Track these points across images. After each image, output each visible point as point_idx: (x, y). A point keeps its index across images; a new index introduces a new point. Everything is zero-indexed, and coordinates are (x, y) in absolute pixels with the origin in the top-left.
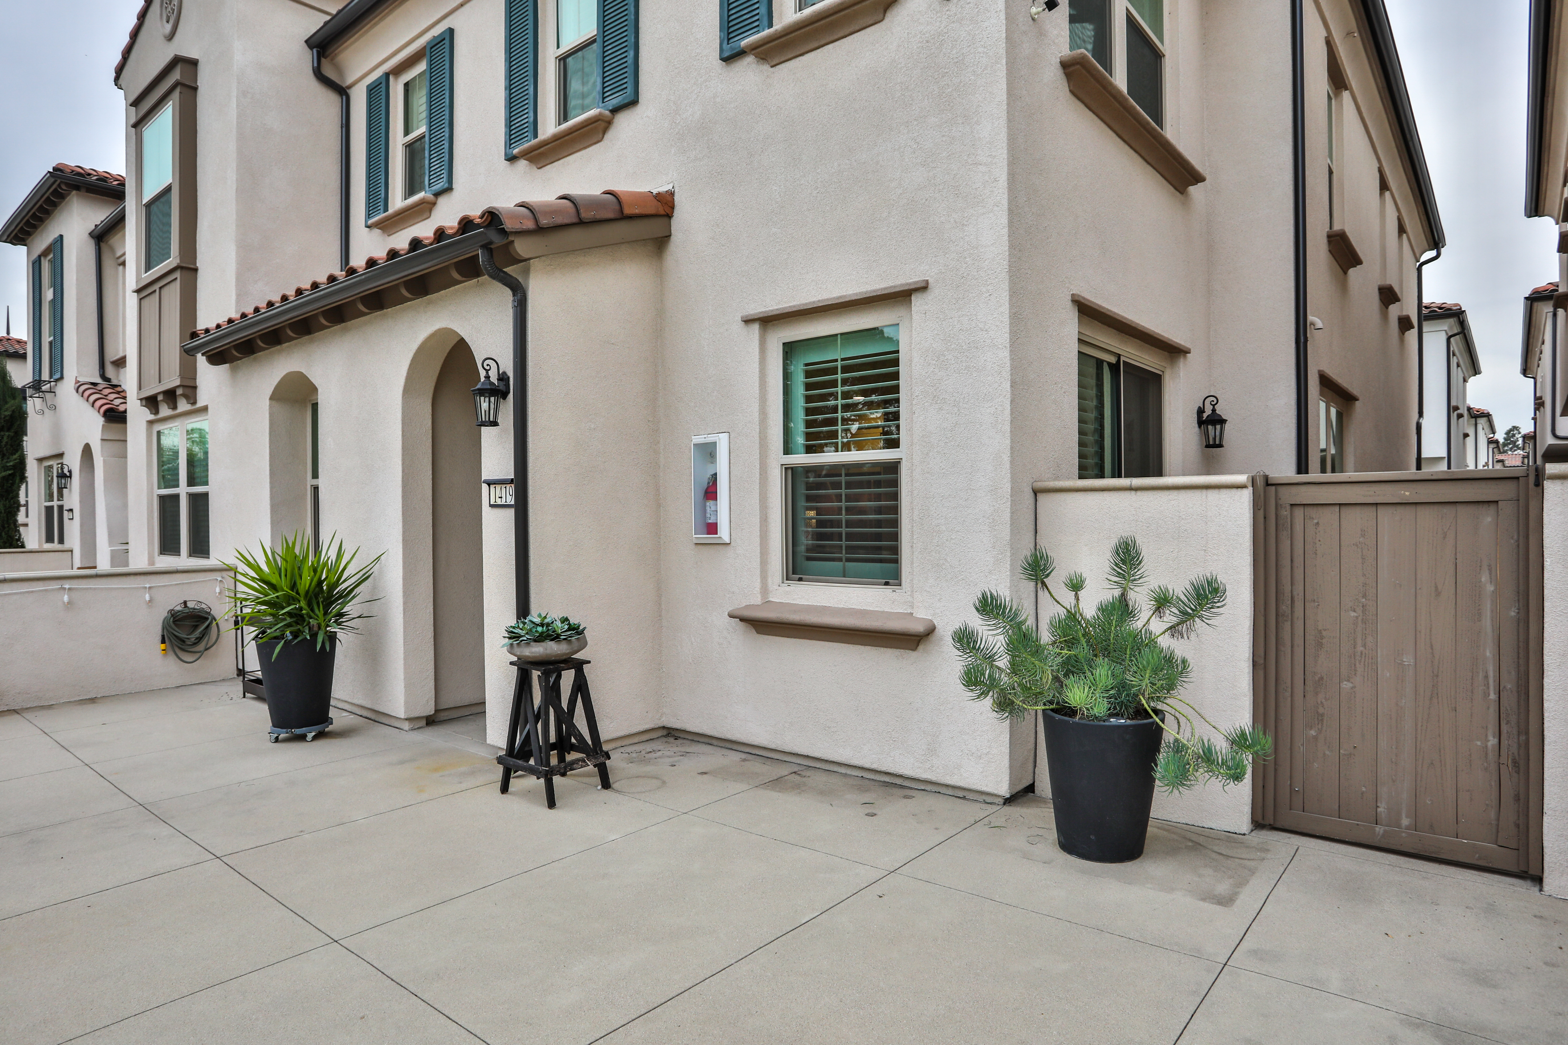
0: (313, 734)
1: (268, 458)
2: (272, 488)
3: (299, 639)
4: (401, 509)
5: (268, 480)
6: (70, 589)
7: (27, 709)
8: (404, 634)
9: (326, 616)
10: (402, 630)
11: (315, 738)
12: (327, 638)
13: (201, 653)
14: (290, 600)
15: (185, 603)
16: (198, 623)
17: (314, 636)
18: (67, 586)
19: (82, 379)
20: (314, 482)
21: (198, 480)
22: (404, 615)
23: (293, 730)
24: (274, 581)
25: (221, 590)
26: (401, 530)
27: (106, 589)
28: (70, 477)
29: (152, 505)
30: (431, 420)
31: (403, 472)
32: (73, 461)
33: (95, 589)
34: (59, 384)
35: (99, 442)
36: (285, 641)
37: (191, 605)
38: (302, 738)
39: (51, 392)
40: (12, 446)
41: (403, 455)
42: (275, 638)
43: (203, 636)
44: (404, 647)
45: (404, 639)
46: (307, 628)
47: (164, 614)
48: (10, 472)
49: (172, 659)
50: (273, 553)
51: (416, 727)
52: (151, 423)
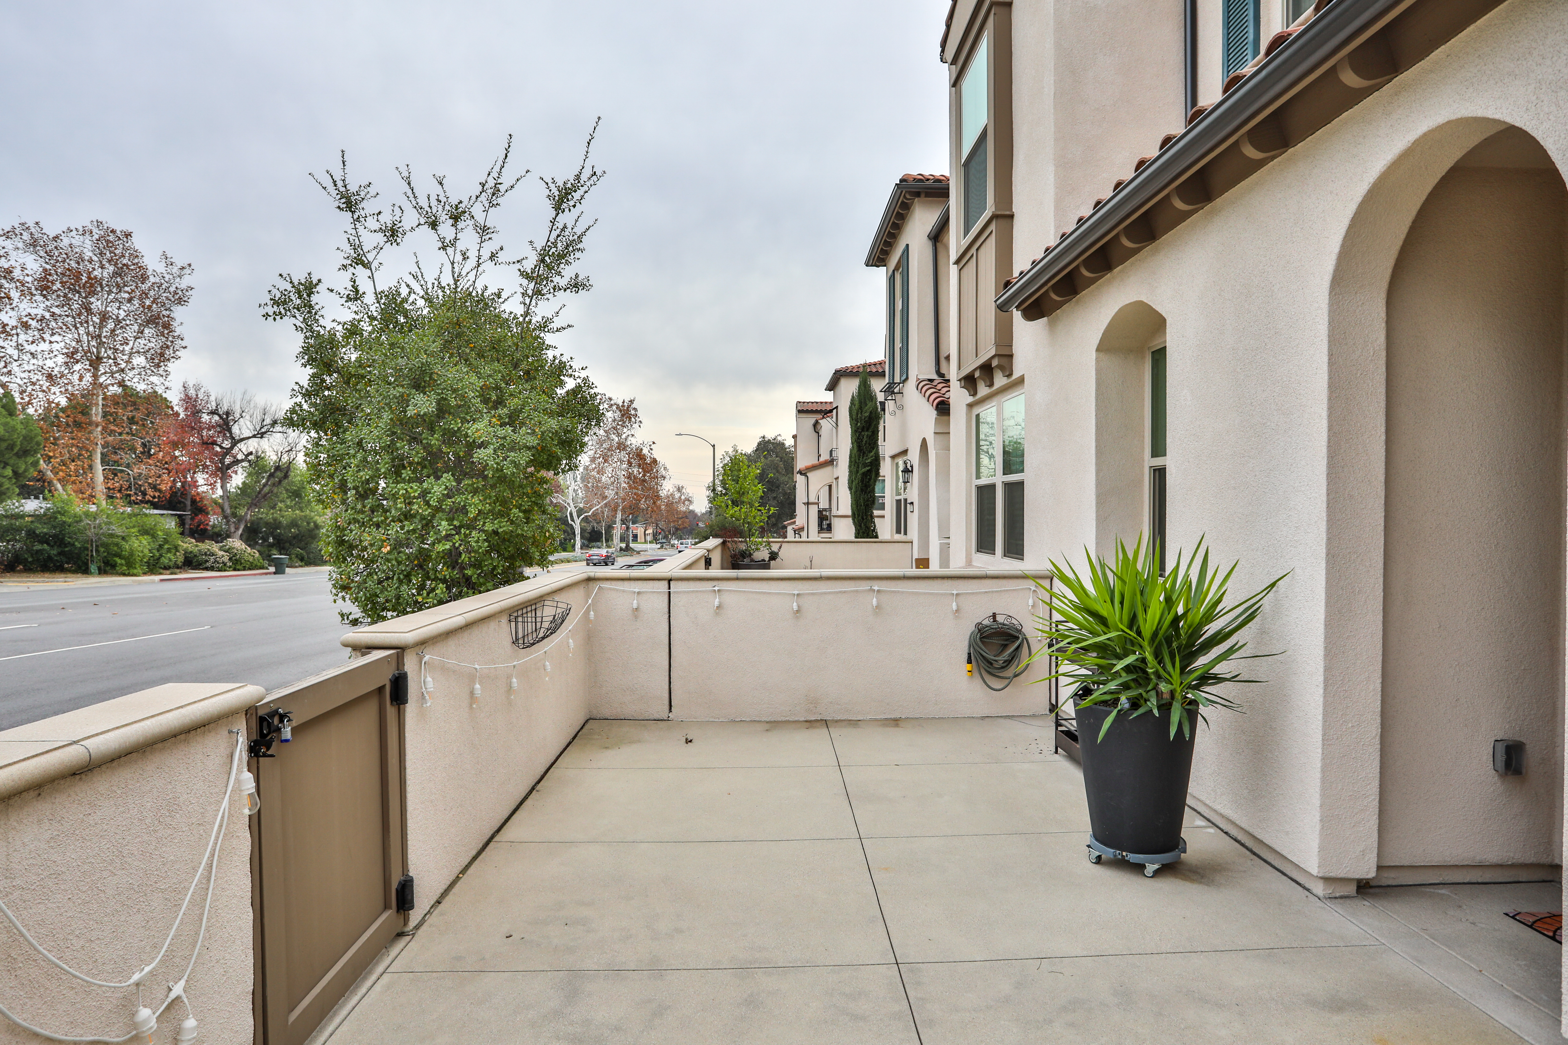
0: (1156, 867)
1: (1094, 431)
2: (1098, 472)
3: (1141, 711)
4: (1324, 498)
5: (1094, 461)
6: (878, 591)
7: (837, 721)
8: (1324, 726)
9: (1184, 676)
10: (1320, 717)
11: (1157, 873)
12: (1185, 714)
13: (1010, 679)
14: (1127, 646)
15: (994, 616)
16: (1007, 643)
17: (1165, 708)
18: (876, 588)
19: (921, 377)
20: (1158, 462)
21: (1013, 468)
22: (1325, 690)
23: (1124, 854)
24: (1104, 613)
25: (1034, 602)
26: (1324, 536)
27: (913, 593)
28: (912, 471)
29: (971, 496)
30: (1384, 332)
31: (1329, 431)
32: (914, 457)
33: (903, 592)
34: (906, 384)
35: (933, 435)
36: (1119, 711)
37: (1000, 619)
38: (1139, 868)
39: (900, 393)
40: (870, 444)
41: (1330, 399)
42: (1105, 703)
43: (1012, 658)
44: (1323, 749)
45: (1324, 735)
46: (1153, 693)
47: (972, 628)
48: (868, 468)
49: (978, 681)
50: (1103, 566)
51: (1338, 895)
52: (970, 406)
